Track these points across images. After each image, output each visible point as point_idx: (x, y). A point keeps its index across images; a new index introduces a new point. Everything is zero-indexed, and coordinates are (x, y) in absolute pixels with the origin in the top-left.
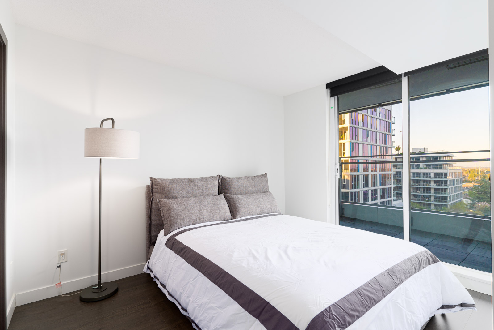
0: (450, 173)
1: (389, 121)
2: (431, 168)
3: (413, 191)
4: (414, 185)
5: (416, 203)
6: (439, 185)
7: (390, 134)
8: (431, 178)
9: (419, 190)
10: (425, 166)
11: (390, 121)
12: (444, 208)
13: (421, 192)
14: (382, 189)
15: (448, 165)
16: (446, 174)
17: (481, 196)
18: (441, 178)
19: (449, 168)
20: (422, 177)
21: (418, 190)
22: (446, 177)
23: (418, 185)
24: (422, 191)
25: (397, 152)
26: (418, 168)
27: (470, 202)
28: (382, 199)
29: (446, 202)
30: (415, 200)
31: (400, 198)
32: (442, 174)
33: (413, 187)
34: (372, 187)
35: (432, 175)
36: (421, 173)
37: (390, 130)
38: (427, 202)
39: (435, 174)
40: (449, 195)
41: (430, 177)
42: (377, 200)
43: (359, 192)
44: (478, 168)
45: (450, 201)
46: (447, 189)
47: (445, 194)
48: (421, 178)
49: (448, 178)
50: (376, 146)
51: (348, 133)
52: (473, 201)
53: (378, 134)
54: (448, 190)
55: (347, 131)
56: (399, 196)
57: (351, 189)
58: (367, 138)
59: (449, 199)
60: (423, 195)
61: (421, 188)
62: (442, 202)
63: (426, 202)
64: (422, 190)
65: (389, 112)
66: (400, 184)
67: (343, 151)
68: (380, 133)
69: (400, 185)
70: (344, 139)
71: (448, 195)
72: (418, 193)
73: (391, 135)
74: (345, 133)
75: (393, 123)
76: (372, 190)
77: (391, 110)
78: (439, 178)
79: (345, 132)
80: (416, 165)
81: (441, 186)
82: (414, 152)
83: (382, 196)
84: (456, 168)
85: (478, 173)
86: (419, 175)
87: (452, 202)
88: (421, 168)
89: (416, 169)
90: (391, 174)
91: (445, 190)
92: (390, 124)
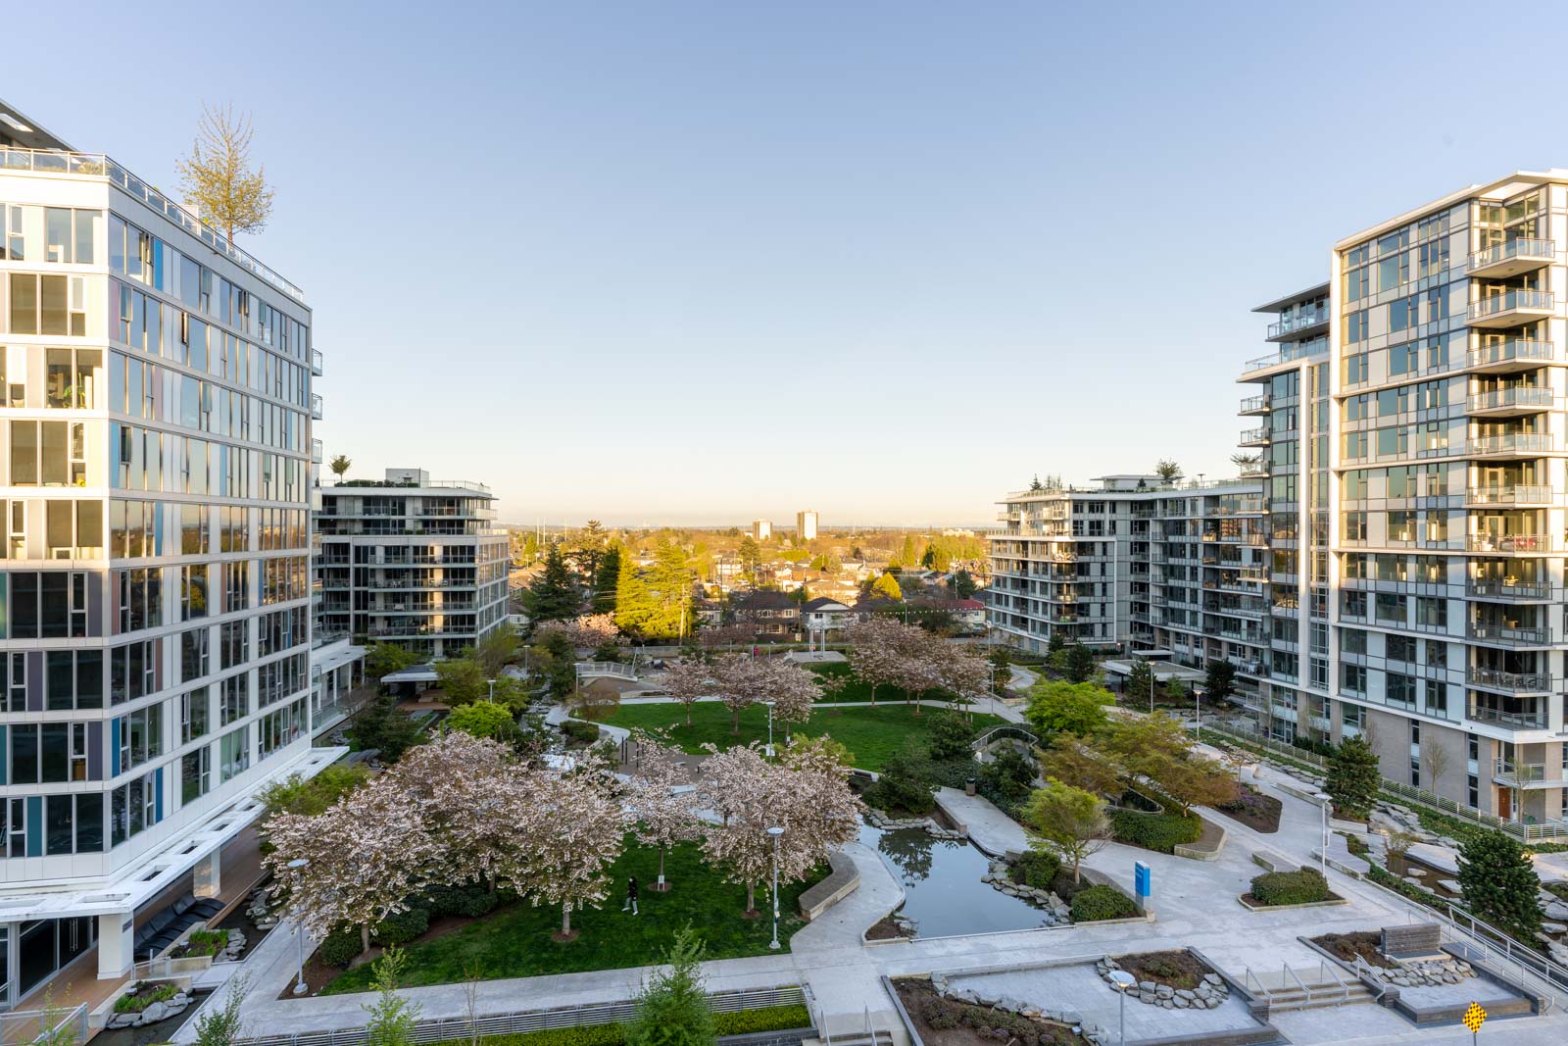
0: (481, 547)
1: (302, 361)
2: (434, 532)
3: (386, 607)
4: (389, 586)
5: (391, 645)
6: (455, 583)
7: (305, 410)
8: (435, 563)
9: (403, 601)
10: (420, 527)
11: (306, 365)
12: (467, 648)
13: (407, 609)
14: (269, 615)
15: (479, 524)
16: (472, 549)
17: (547, 603)
18: (461, 561)
19: (480, 531)
20: (411, 560)
21: (398, 602)
22: (472, 560)
23: (398, 587)
24: (411, 603)
25: (338, 475)
26: (401, 533)
27: (525, 620)
28: (268, 652)
29: (472, 630)
30: (389, 634)
31: (343, 632)
32: (463, 548)
33: (385, 593)
34: (223, 612)
35: (438, 553)
36: (408, 547)
37: (306, 397)
38: (426, 637)
39: (446, 549)
40: (480, 610)
41: (432, 561)
42: (246, 660)
43: (160, 641)
44: (541, 528)
45: (481, 628)
46: (473, 592)
47: (470, 607)
48: (408, 562)
49: (477, 560)
50: (244, 452)
51: (100, 380)
52: (530, 616)
53: (254, 404)
54: (478, 594)
55: (96, 370)
56: (341, 624)
57: (114, 633)
58: (204, 415)
59: (478, 622)
60: (414, 617)
61: (407, 593)
62: (461, 631)
63: (420, 637)
64: (411, 598)
65: (303, 329)
66: (345, 586)
67: (71, 460)
68: (263, 401)
69: (343, 589)
70: (80, 402)
71: (476, 609)
72: (400, 610)
73: (307, 416)
74: (88, 379)
75: (314, 374)
76: (225, 627)
77: (310, 323)
78: (455, 560)
79: (85, 371)
80: (394, 522)
81: (461, 583)
82: (391, 480)
83: (268, 643)
84: (495, 532)
85: (541, 541)
86: (403, 553)
87: (485, 629)
88: (409, 533)
89: (395, 533)
90: (305, 558)
91: (471, 594)
92: (307, 373)
